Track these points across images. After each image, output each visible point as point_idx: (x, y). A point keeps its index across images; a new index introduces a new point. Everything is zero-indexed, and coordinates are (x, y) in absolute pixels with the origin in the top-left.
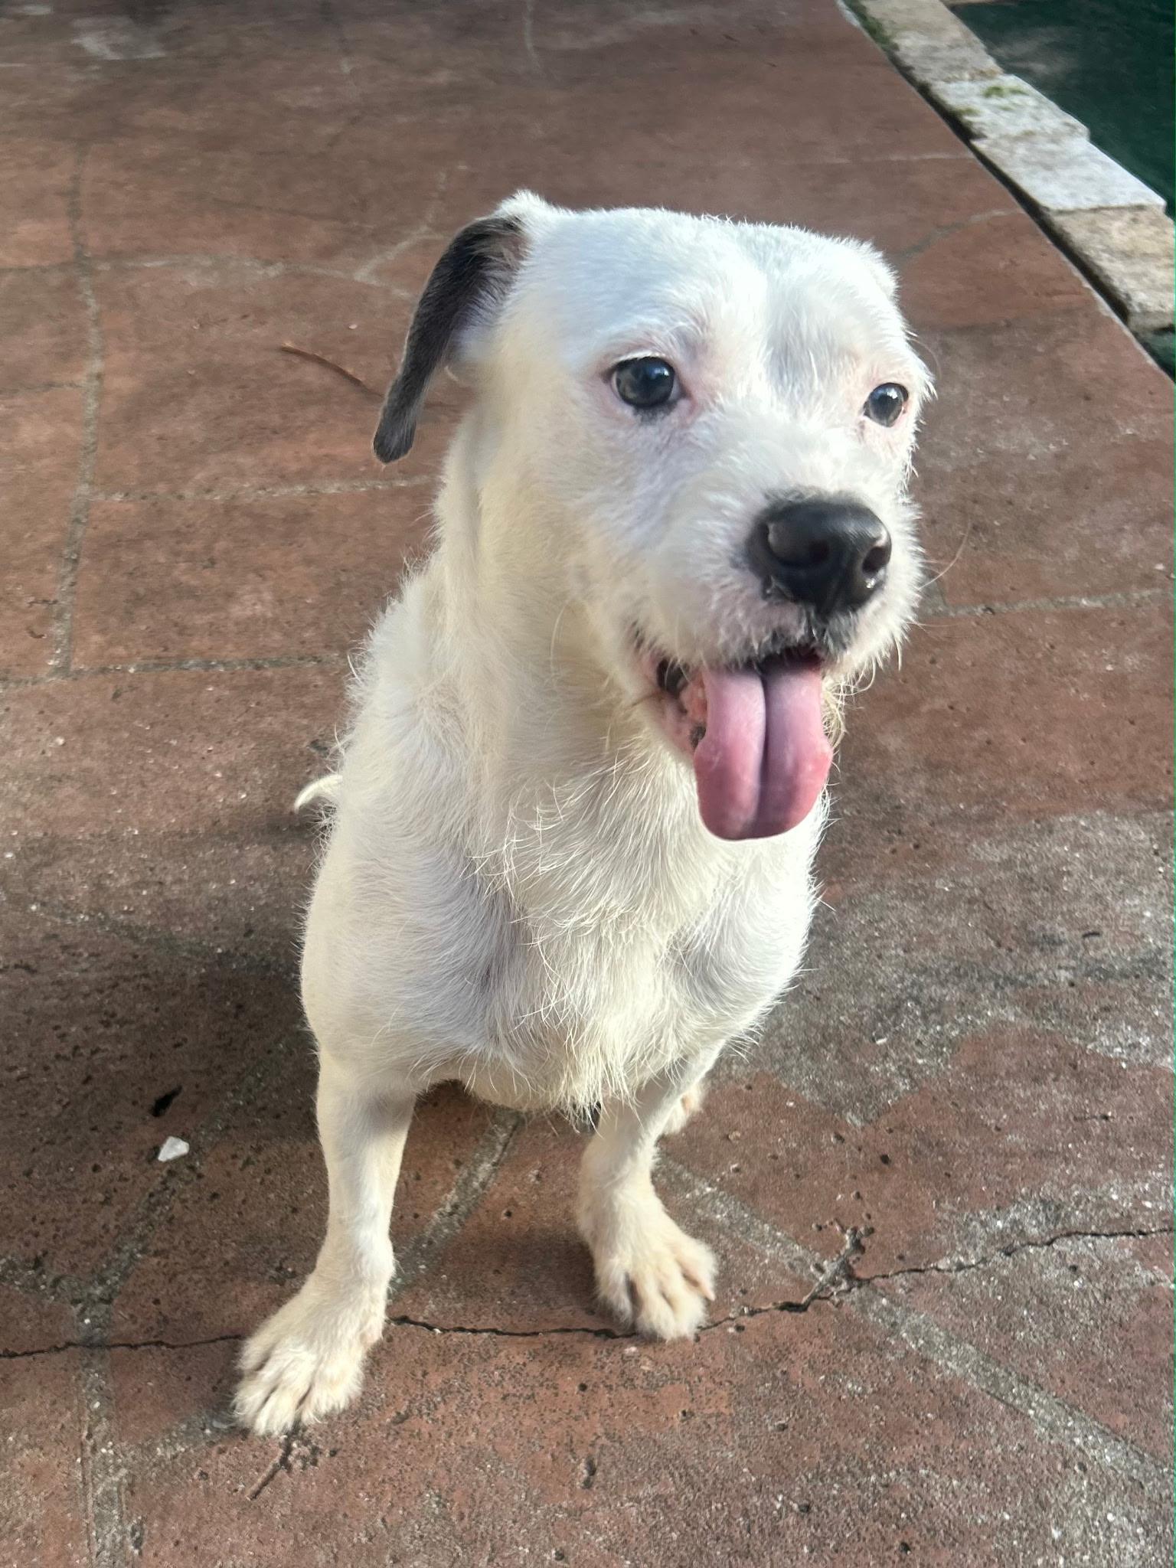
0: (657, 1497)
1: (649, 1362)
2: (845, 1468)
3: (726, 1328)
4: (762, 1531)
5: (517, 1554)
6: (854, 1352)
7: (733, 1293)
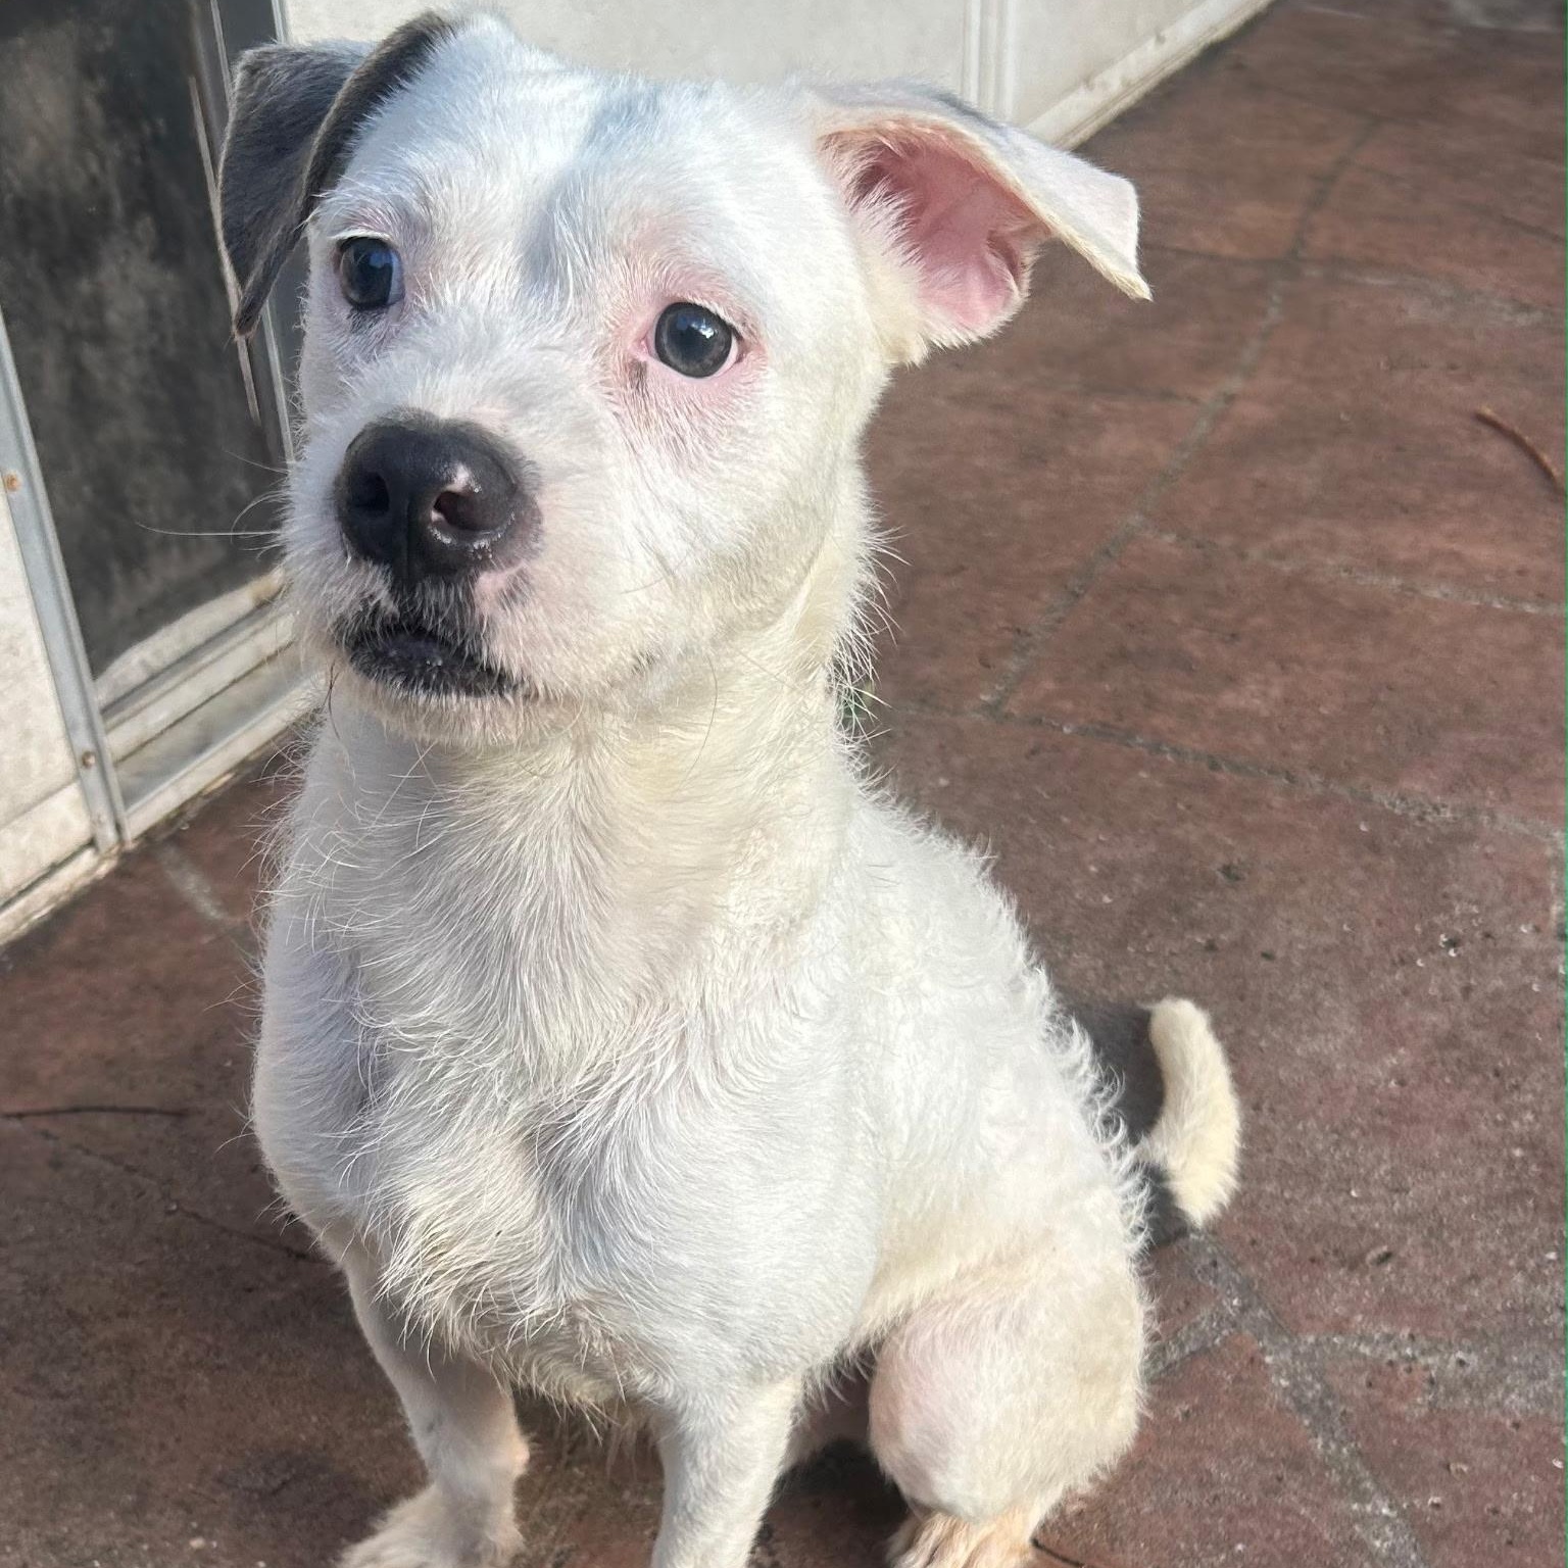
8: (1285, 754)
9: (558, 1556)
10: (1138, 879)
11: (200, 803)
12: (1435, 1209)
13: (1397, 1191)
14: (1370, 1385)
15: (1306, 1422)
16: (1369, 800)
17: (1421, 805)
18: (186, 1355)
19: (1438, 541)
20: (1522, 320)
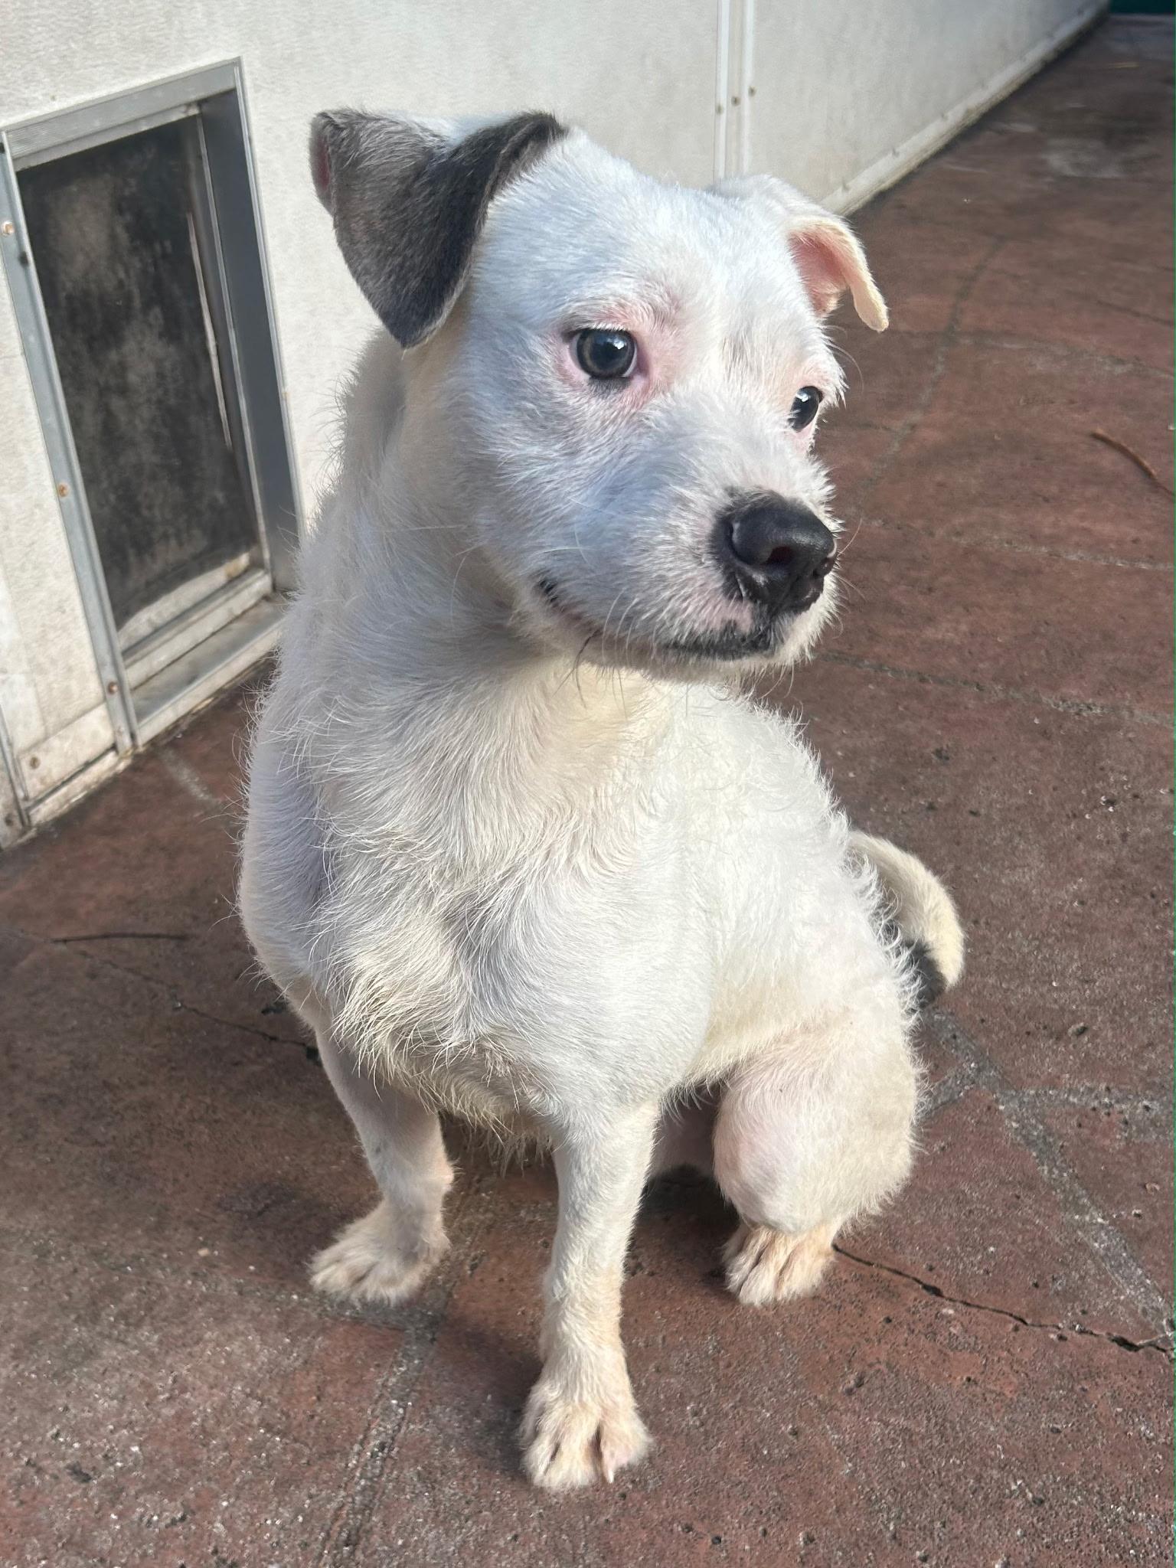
0: (906, 1430)
1: (959, 1327)
2: (1097, 1488)
3: (1049, 1332)
4: (986, 1498)
5: (759, 1413)
6: (1165, 1403)
7: (1073, 1308)
8: (974, 671)
9: (474, 1260)
10: (873, 760)
11: (190, 719)
12: (1116, 995)
13: (1087, 982)
14: (1080, 1126)
15: (1034, 1154)
16: (1039, 701)
17: (1078, 705)
18: (191, 1112)
19: (1072, 520)
20: (1119, 370)
